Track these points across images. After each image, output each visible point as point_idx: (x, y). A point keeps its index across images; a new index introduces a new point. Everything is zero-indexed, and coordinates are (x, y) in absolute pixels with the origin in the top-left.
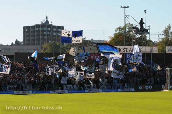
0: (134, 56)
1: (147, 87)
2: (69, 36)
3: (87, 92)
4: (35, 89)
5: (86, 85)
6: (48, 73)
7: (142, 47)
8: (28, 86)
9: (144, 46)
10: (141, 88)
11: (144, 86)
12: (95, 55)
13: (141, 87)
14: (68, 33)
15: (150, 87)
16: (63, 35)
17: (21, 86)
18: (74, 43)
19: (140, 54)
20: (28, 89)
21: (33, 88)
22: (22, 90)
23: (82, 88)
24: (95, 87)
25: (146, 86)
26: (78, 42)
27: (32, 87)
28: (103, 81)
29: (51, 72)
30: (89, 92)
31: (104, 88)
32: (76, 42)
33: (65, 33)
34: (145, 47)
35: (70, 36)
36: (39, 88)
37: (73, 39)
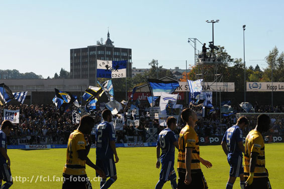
0: (201, 95)
1: (212, 140)
2: (107, 68)
3: (127, 146)
4: (57, 142)
5: (127, 137)
6: (75, 120)
7: (212, 83)
8: (47, 138)
9: (215, 81)
10: (204, 141)
11: (208, 137)
12: (144, 95)
13: (203, 139)
14: (106, 64)
15: (217, 140)
16: (99, 67)
17: (36, 138)
18: (114, 77)
19: (210, 93)
20: (46, 142)
21: (54, 140)
22: (39, 143)
23: (121, 141)
24: (141, 139)
25: (210, 138)
26: (120, 77)
27: (52, 139)
28: (151, 131)
29: (78, 119)
30: (130, 146)
31: (152, 140)
32: (117, 77)
33: (102, 64)
34: (216, 83)
35: (109, 69)
36: (62, 140)
37: (113, 73)
